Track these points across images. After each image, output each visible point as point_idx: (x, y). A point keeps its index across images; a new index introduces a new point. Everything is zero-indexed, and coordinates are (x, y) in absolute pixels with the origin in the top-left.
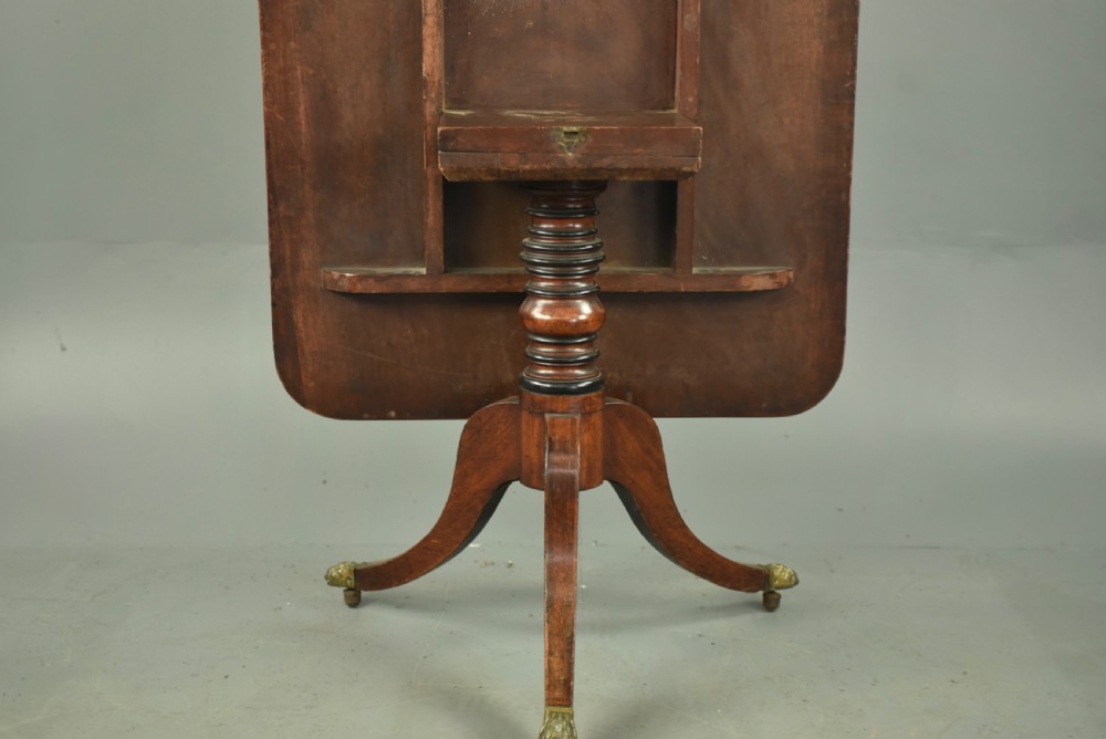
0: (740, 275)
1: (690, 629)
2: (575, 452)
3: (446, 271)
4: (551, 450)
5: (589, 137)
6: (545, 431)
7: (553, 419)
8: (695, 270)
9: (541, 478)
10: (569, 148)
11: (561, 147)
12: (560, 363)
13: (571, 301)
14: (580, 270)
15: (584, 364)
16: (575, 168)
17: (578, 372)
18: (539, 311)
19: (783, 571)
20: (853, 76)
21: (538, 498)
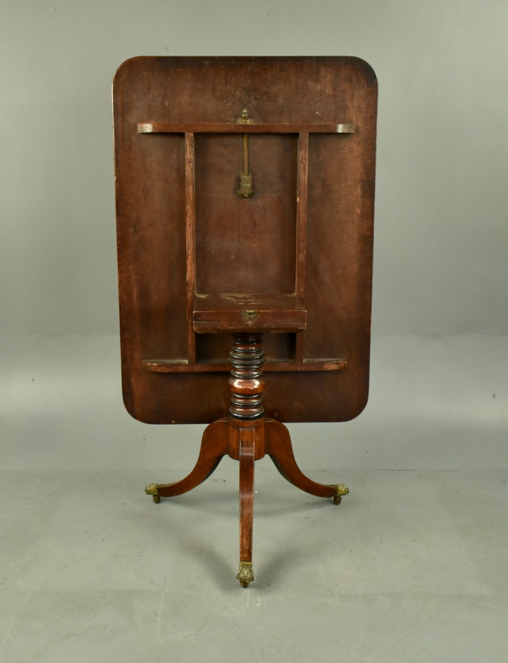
0: (323, 363)
1: (302, 514)
2: (253, 446)
3: (197, 362)
4: (242, 445)
5: (258, 315)
6: (239, 436)
7: (243, 431)
8: (304, 361)
9: (238, 455)
10: (250, 320)
11: (246, 319)
12: (246, 407)
13: (251, 380)
14: (255, 367)
15: (256, 407)
16: (252, 328)
17: (254, 410)
18: (237, 384)
19: (342, 488)
20: (371, 279)
21: (237, 464)
